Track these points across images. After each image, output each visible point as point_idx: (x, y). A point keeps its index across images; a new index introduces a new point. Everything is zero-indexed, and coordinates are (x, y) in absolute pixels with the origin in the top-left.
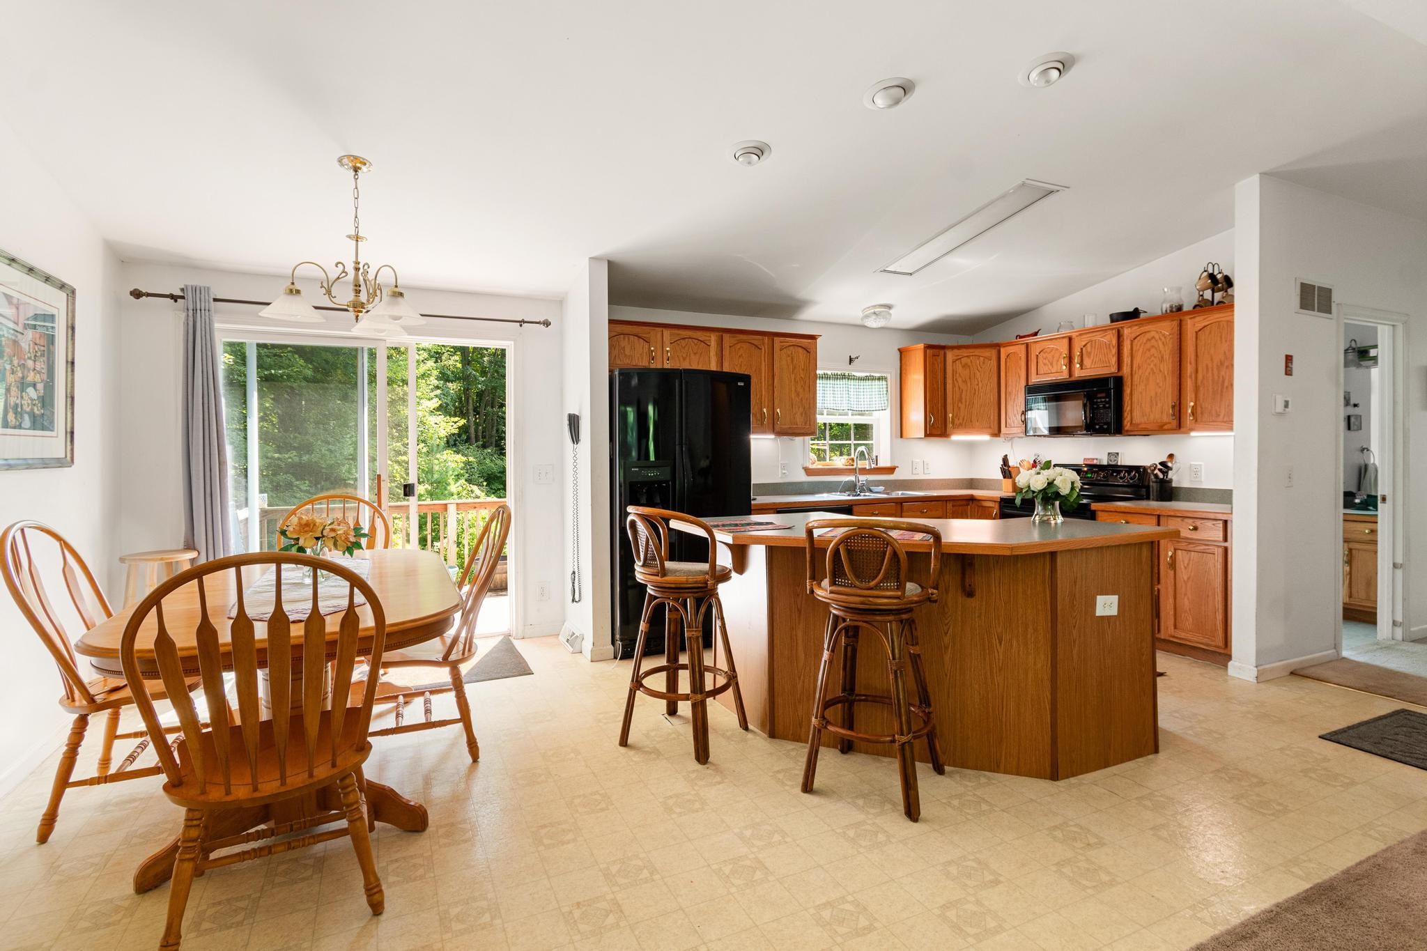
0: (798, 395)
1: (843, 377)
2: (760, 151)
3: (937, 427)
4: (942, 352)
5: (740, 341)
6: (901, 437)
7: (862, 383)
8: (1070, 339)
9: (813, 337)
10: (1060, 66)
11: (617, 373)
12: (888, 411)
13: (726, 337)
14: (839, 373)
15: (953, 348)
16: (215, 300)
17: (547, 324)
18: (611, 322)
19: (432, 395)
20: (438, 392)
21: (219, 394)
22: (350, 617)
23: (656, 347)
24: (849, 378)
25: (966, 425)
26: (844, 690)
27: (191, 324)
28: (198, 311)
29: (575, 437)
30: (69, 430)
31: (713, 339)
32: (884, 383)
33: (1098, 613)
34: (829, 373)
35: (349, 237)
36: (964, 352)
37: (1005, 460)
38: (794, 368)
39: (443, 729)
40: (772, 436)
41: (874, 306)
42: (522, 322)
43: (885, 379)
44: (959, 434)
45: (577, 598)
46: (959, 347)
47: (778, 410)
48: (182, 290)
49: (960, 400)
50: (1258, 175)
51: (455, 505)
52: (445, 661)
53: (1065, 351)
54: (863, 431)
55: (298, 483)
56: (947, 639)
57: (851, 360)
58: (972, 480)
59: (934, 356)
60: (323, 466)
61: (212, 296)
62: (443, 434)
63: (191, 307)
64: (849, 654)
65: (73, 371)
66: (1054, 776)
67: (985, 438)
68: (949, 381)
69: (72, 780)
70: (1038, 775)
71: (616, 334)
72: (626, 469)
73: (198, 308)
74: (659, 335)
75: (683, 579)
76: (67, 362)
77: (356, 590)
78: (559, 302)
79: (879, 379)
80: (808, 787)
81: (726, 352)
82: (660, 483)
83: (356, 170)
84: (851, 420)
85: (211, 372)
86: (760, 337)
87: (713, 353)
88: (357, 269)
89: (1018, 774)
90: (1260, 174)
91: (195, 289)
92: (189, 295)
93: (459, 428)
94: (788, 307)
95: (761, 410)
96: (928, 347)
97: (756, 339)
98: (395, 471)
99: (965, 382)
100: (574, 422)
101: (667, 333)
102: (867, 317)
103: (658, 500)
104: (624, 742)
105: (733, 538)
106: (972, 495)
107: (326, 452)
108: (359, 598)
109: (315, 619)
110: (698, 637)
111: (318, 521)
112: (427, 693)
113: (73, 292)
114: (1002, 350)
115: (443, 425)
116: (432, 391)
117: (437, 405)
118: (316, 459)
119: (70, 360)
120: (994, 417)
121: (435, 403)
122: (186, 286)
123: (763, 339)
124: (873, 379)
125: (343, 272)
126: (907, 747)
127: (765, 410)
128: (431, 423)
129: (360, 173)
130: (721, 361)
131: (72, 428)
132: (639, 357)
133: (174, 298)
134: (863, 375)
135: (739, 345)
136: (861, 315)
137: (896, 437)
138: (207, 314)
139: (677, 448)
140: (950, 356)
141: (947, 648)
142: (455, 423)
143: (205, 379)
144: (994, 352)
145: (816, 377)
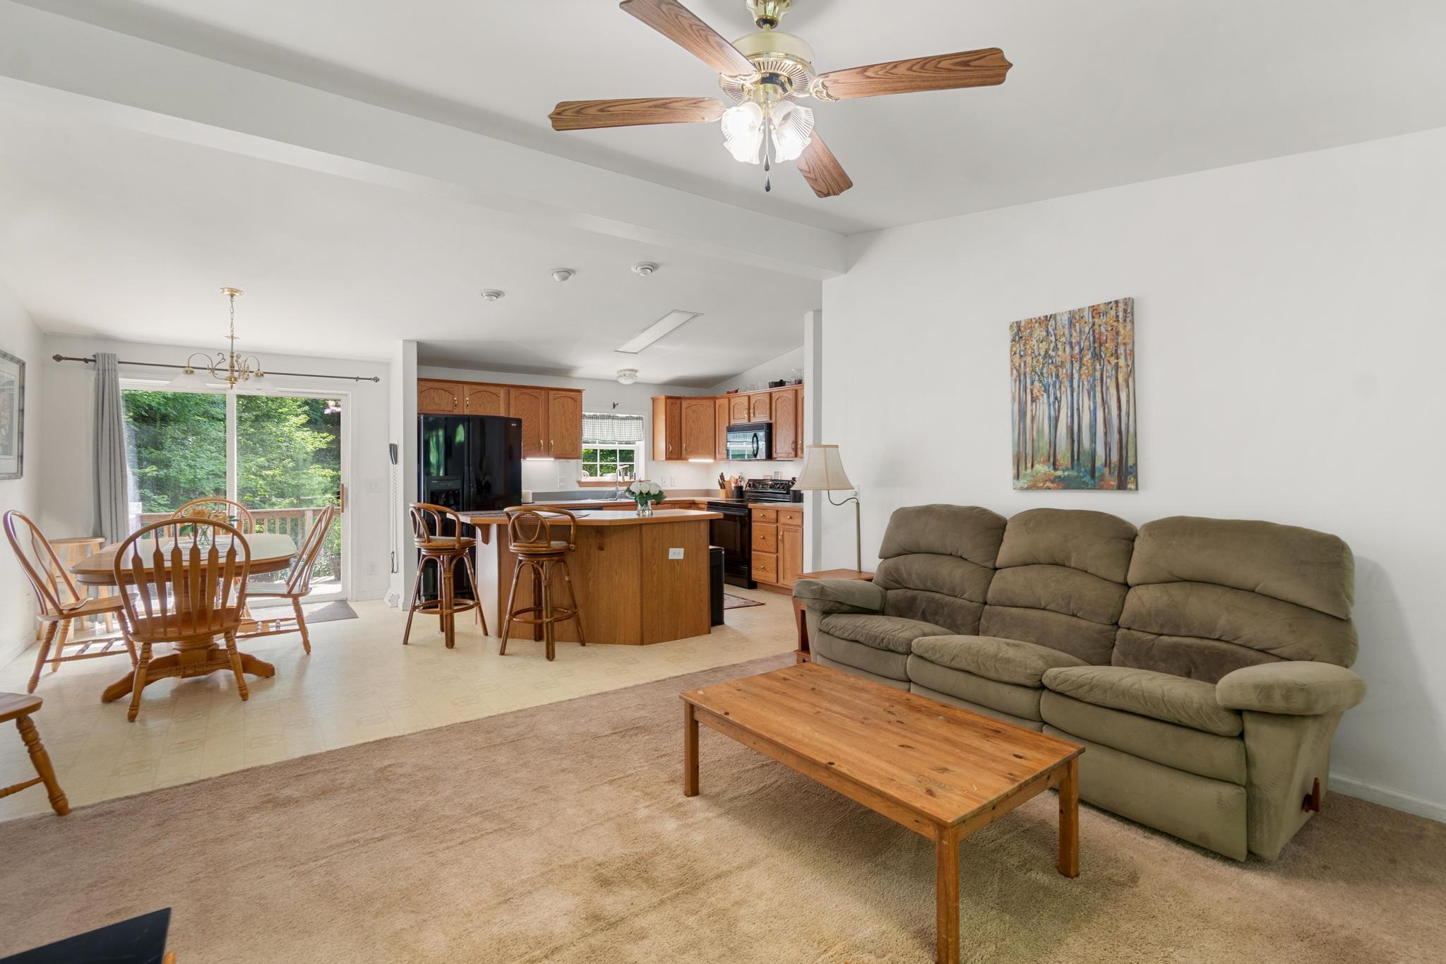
0: (568, 431)
1: (609, 417)
2: (498, 294)
3: (676, 452)
4: (678, 402)
5: (523, 394)
6: (653, 459)
7: (624, 421)
8: (749, 397)
9: (579, 391)
10: (652, 268)
11: (422, 417)
12: (643, 442)
13: (513, 391)
14: (606, 414)
15: (686, 398)
16: (119, 362)
17: (376, 380)
18: (419, 380)
19: (299, 411)
20: (307, 408)
21: (122, 429)
22: (232, 553)
23: (458, 398)
24: (614, 418)
25: (696, 452)
26: (535, 604)
27: (101, 380)
28: (107, 371)
29: (395, 460)
30: (20, 454)
31: (502, 392)
32: (641, 421)
33: (670, 558)
34: (598, 414)
35: (228, 337)
36: (693, 402)
37: (722, 477)
38: (564, 412)
39: (287, 634)
40: (552, 459)
41: (625, 370)
42: (357, 379)
43: (642, 419)
44: (695, 458)
45: (395, 570)
46: (690, 398)
47: (552, 442)
48: (94, 356)
49: (691, 434)
50: (812, 312)
51: (312, 512)
52: (289, 595)
53: (746, 404)
54: (627, 456)
55: (156, 497)
56: (590, 574)
57: (614, 406)
58: (708, 490)
59: (672, 404)
60: (182, 480)
61: (117, 360)
62: (310, 448)
63: (101, 368)
64: (537, 583)
65: (23, 416)
66: (642, 643)
67: (711, 461)
68: (683, 421)
69: (47, 659)
70: (635, 644)
71: (426, 388)
72: (427, 483)
73: (107, 369)
74: (461, 389)
75: (440, 544)
76: (19, 410)
77: (235, 537)
78: (387, 365)
79: (637, 419)
80: (502, 653)
81: (512, 402)
82: (454, 491)
83: (232, 296)
84: (617, 447)
85: (116, 413)
86: (538, 391)
87: (502, 402)
88: (232, 357)
89: (625, 644)
90: (814, 311)
91: (104, 356)
92: (100, 360)
93: (328, 443)
94: (562, 371)
95: (539, 441)
96: (668, 398)
97: (535, 393)
98: (259, 486)
99: (694, 422)
100: (393, 449)
101: (466, 388)
102: (620, 376)
103: (452, 502)
104: (406, 642)
105: (471, 520)
106: (694, 501)
107: (185, 467)
108: (237, 541)
109: (214, 552)
110: (450, 578)
111: (206, 511)
112: (278, 621)
113: (24, 364)
114: (717, 401)
115: (310, 440)
116: (300, 406)
117: (304, 421)
118: (174, 474)
119: (21, 408)
120: (712, 446)
121: (303, 419)
122: (98, 354)
123: (540, 393)
124: (632, 418)
125: (223, 359)
126: (549, 625)
127: (542, 441)
128: (298, 439)
129: (235, 297)
130: (508, 408)
131: (22, 453)
132: (443, 405)
133: (86, 361)
134: (625, 416)
135: (522, 397)
136: (616, 375)
137: (649, 459)
138: (113, 373)
139: (466, 467)
140: (685, 404)
141: (590, 578)
142: (324, 438)
143: (112, 419)
144: (712, 402)
145: (582, 417)
